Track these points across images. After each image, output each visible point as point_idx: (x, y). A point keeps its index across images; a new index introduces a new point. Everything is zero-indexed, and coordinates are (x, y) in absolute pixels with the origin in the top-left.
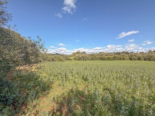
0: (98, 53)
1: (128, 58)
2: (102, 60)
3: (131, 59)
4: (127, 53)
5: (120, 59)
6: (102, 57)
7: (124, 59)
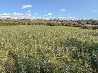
0: (6, 19)
1: (27, 23)
2: (9, 25)
3: (29, 24)
4: (27, 20)
5: (22, 24)
6: (9, 22)
7: (25, 24)
